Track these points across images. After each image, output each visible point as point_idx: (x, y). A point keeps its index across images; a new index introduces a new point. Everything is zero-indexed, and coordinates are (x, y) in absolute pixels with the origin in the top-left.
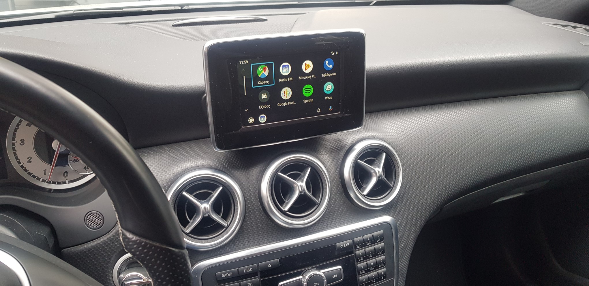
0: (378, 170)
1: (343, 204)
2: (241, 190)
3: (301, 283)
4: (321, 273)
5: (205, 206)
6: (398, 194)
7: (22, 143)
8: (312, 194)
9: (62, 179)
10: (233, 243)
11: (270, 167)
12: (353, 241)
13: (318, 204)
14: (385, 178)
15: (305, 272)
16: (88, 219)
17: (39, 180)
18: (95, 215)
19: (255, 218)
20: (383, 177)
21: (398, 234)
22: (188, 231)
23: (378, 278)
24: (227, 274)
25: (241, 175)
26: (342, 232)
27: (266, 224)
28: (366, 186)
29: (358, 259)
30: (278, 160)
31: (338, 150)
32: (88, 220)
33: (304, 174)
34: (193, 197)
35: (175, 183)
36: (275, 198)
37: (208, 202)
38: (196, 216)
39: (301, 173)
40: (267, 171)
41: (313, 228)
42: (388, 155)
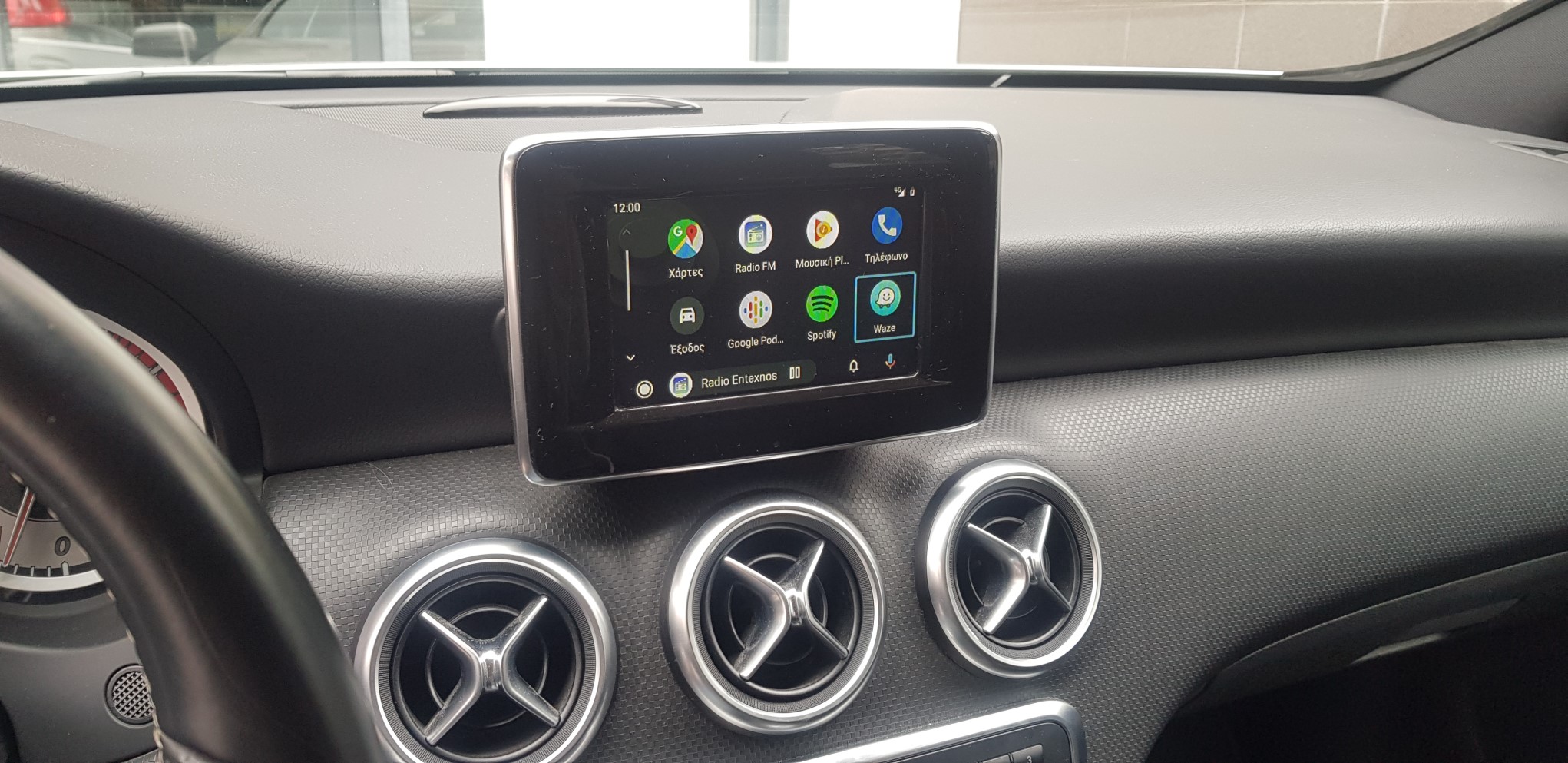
0: (1032, 555)
1: (924, 660)
2: (608, 610)
5: (490, 658)
6: (1088, 630)
8: (828, 627)
9: (50, 558)
11: (698, 539)
13: (845, 658)
14: (1051, 580)
16: (117, 691)
18: (138, 679)
19: (646, 700)
20: (1046, 576)
21: (1086, 755)
22: (432, 738)
25: (606, 560)
26: (918, 749)
27: (682, 720)
28: (991, 605)
30: (726, 517)
32: (116, 695)
33: (804, 560)
34: (454, 627)
35: (397, 581)
36: (711, 637)
37: (499, 645)
38: (458, 691)
39: (795, 560)
40: (689, 551)
41: (828, 735)
42: (1061, 511)
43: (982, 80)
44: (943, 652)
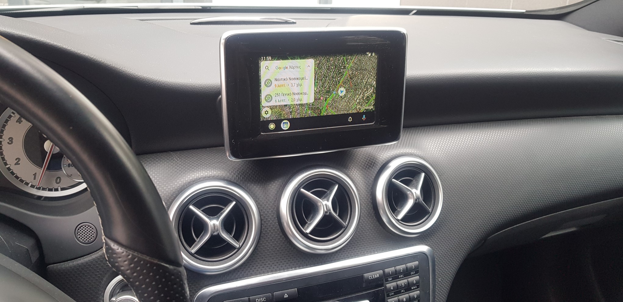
0: (416, 192)
1: (374, 229)
2: (257, 207)
5: (214, 223)
6: (437, 220)
7: (10, 142)
8: (339, 216)
9: (54, 186)
10: (245, 268)
11: (291, 182)
12: (384, 272)
13: (344, 227)
14: (423, 201)
17: (28, 185)
19: (271, 240)
20: (421, 199)
21: (435, 266)
22: (193, 251)
25: (257, 189)
27: (284, 247)
28: (400, 210)
29: (389, 293)
30: (301, 174)
31: (370, 166)
32: (79, 233)
33: (330, 191)
34: (201, 211)
35: (181, 194)
36: (295, 218)
37: (218, 218)
38: (203, 234)
39: (327, 191)
40: (288, 187)
41: (338, 255)
42: (428, 176)
43: (406, 12)
44: (382, 226)
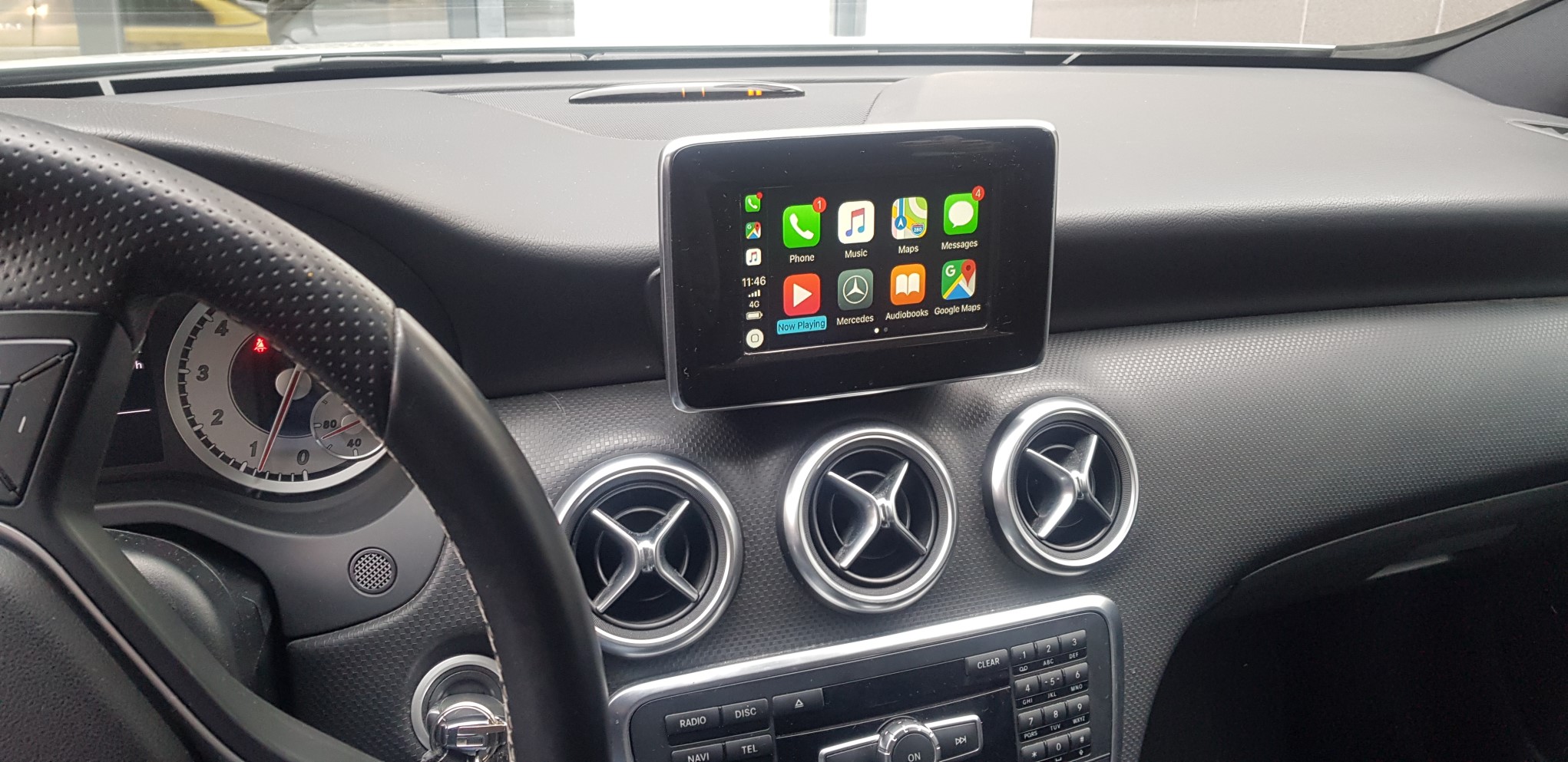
0: (1080, 476)
1: (988, 559)
2: (736, 511)
3: (877, 751)
4: (928, 728)
5: (646, 546)
6: (1126, 538)
7: (202, 376)
8: (910, 530)
9: (294, 468)
10: (710, 644)
11: (807, 457)
12: (1010, 653)
14: (1095, 497)
15: (887, 724)
16: (357, 569)
17: (239, 468)
18: (375, 559)
19: (765, 584)
20: (1091, 493)
21: (1123, 641)
22: (601, 607)
23: (1071, 749)
24: (692, 719)
25: (734, 472)
26: (983, 629)
27: (793, 600)
28: (1045, 516)
29: (1021, 699)
30: (830, 440)
31: (977, 421)
32: (357, 571)
33: (892, 476)
34: (618, 522)
35: (573, 485)
36: (818, 538)
37: (653, 537)
38: (621, 571)
39: (883, 476)
40: (800, 467)
41: (910, 616)
42: (1104, 439)
43: (1051, 58)
44: (1004, 553)
